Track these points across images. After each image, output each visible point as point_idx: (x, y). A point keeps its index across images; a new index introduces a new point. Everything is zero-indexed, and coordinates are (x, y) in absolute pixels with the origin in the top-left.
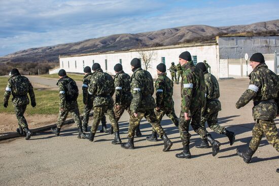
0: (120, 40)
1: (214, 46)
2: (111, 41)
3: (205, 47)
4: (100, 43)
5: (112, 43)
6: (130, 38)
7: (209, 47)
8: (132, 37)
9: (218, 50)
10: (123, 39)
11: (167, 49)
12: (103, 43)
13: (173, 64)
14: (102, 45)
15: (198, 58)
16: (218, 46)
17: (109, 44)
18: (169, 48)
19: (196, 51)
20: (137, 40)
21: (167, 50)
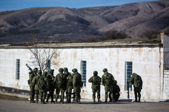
0: (46, 20)
1: (157, 49)
2: (29, 21)
3: (144, 48)
4: (5, 23)
5: (29, 25)
6: (68, 16)
7: (150, 49)
8: (71, 14)
9: (162, 55)
10: (53, 18)
11: (89, 47)
12: (11, 24)
13: (96, 73)
14: (9, 26)
15: (133, 65)
16: (162, 49)
17: (23, 27)
18: (93, 47)
19: (132, 54)
20: (82, 21)
21: (91, 49)
